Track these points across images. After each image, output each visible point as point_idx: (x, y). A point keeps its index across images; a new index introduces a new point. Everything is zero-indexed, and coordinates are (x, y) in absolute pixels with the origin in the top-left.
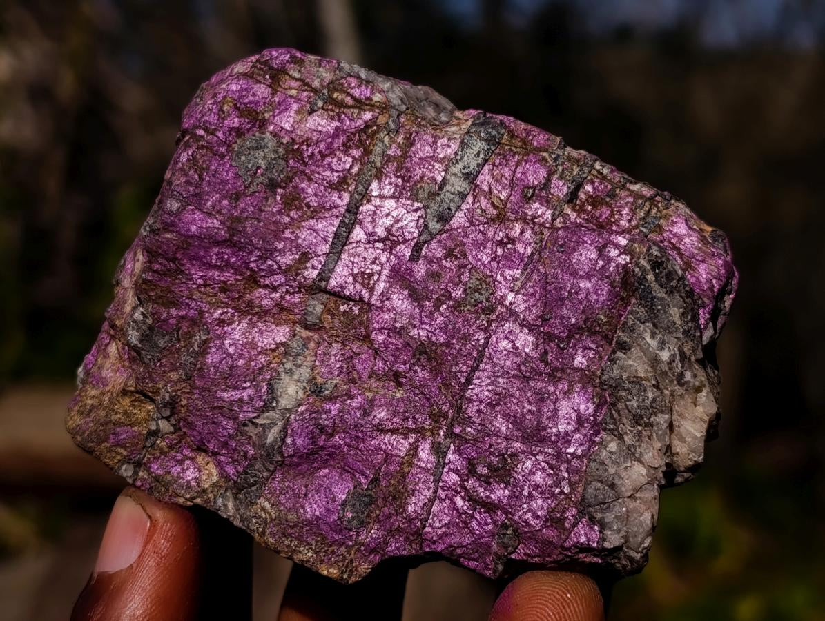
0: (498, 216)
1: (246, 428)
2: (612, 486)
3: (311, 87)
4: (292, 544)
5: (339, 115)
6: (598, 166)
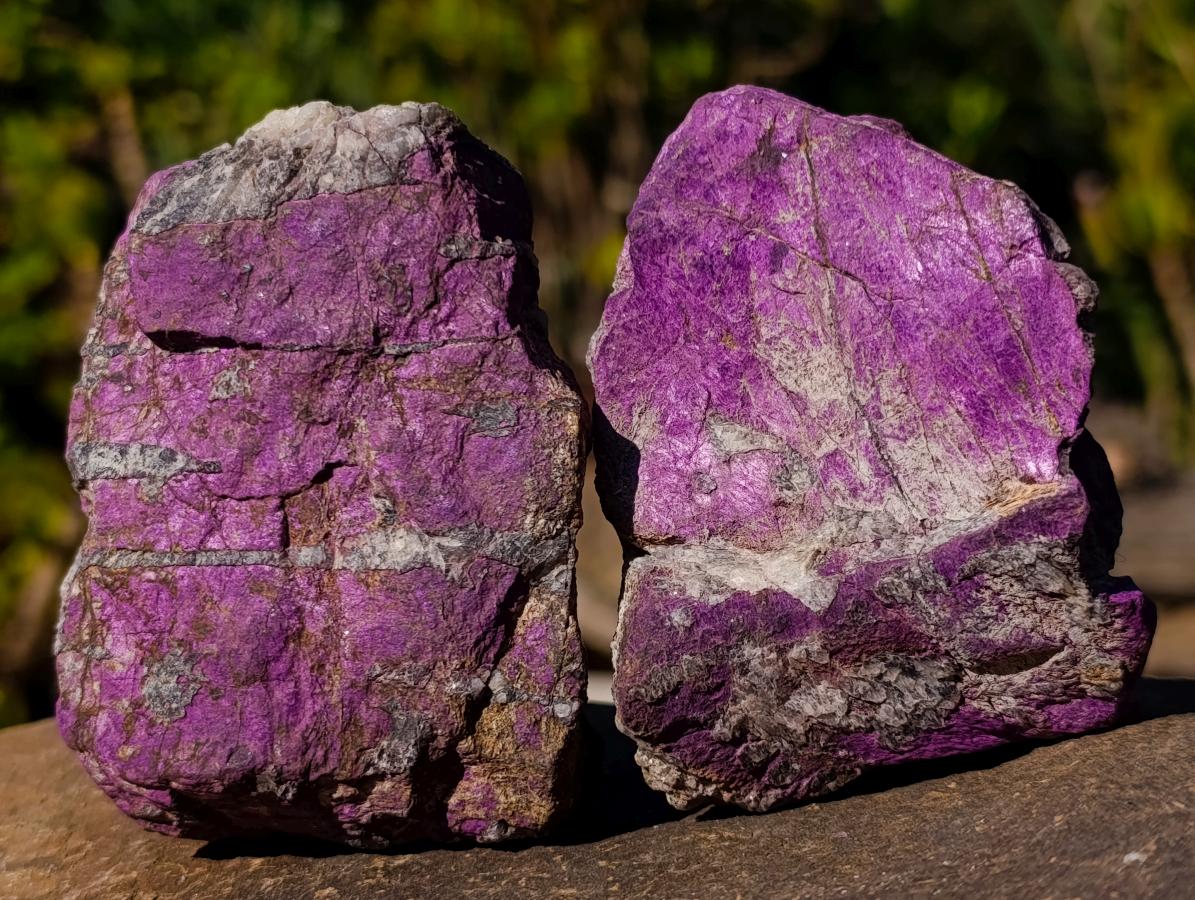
0: (156, 405)
1: (456, 579)
2: (363, 159)
3: (86, 669)
4: (558, 474)
5: (103, 622)
6: (89, 341)
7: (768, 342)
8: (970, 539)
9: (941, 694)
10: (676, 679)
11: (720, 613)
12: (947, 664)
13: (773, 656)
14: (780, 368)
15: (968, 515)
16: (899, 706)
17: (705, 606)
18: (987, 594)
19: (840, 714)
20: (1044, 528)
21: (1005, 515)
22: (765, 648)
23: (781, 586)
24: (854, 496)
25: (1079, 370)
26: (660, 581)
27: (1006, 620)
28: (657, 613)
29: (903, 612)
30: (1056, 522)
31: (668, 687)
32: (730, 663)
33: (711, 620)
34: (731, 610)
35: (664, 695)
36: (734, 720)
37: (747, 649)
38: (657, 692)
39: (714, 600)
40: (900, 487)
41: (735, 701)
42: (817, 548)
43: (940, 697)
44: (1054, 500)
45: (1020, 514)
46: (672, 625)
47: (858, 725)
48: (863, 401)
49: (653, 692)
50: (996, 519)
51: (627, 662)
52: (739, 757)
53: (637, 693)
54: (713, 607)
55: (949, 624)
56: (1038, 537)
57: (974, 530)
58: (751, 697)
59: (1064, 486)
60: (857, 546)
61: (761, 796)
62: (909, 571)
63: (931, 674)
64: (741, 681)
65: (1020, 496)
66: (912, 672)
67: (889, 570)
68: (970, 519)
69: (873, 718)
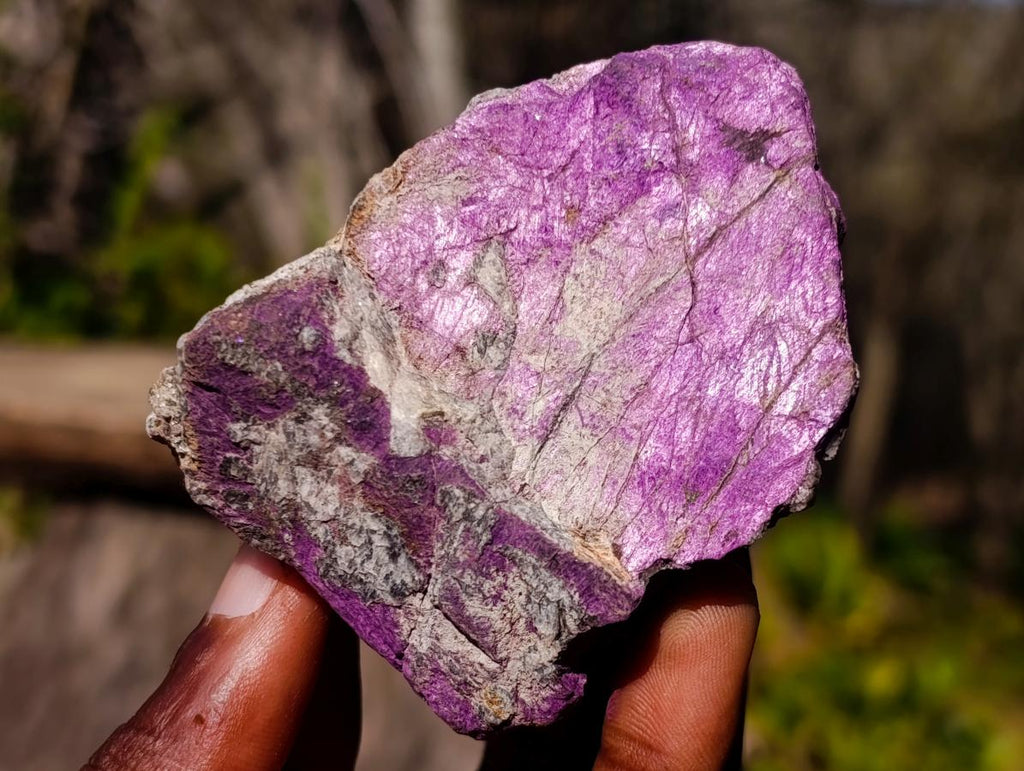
7: (592, 252)
8: (538, 538)
9: (392, 588)
10: (254, 368)
11: (335, 368)
12: (420, 581)
13: (330, 435)
14: (576, 277)
15: (556, 520)
16: (358, 561)
17: (332, 351)
18: (500, 579)
19: (320, 517)
20: (586, 593)
21: (576, 554)
22: (332, 425)
23: (393, 405)
24: (509, 415)
25: (737, 535)
26: (328, 294)
27: (489, 607)
28: (299, 315)
29: (439, 521)
30: (597, 599)
31: (243, 366)
32: (299, 404)
33: (323, 364)
34: (345, 376)
35: (234, 366)
36: (253, 436)
37: (321, 411)
38: (232, 359)
39: (343, 354)
40: (542, 447)
41: (269, 427)
42: (445, 410)
43: (388, 589)
44: (615, 586)
45: (585, 566)
46: (298, 334)
47: (320, 536)
48: (594, 368)
49: (229, 356)
50: (568, 548)
51: (240, 315)
52: (225, 457)
53: (219, 343)
54: (335, 359)
55: (455, 564)
56: (575, 592)
57: (547, 536)
58: (282, 438)
59: (631, 586)
60: (470, 444)
61: (205, 492)
62: (478, 505)
63: (403, 572)
64: (290, 423)
65: (599, 554)
66: (394, 557)
67: (467, 487)
68: (554, 525)
69: (334, 545)
